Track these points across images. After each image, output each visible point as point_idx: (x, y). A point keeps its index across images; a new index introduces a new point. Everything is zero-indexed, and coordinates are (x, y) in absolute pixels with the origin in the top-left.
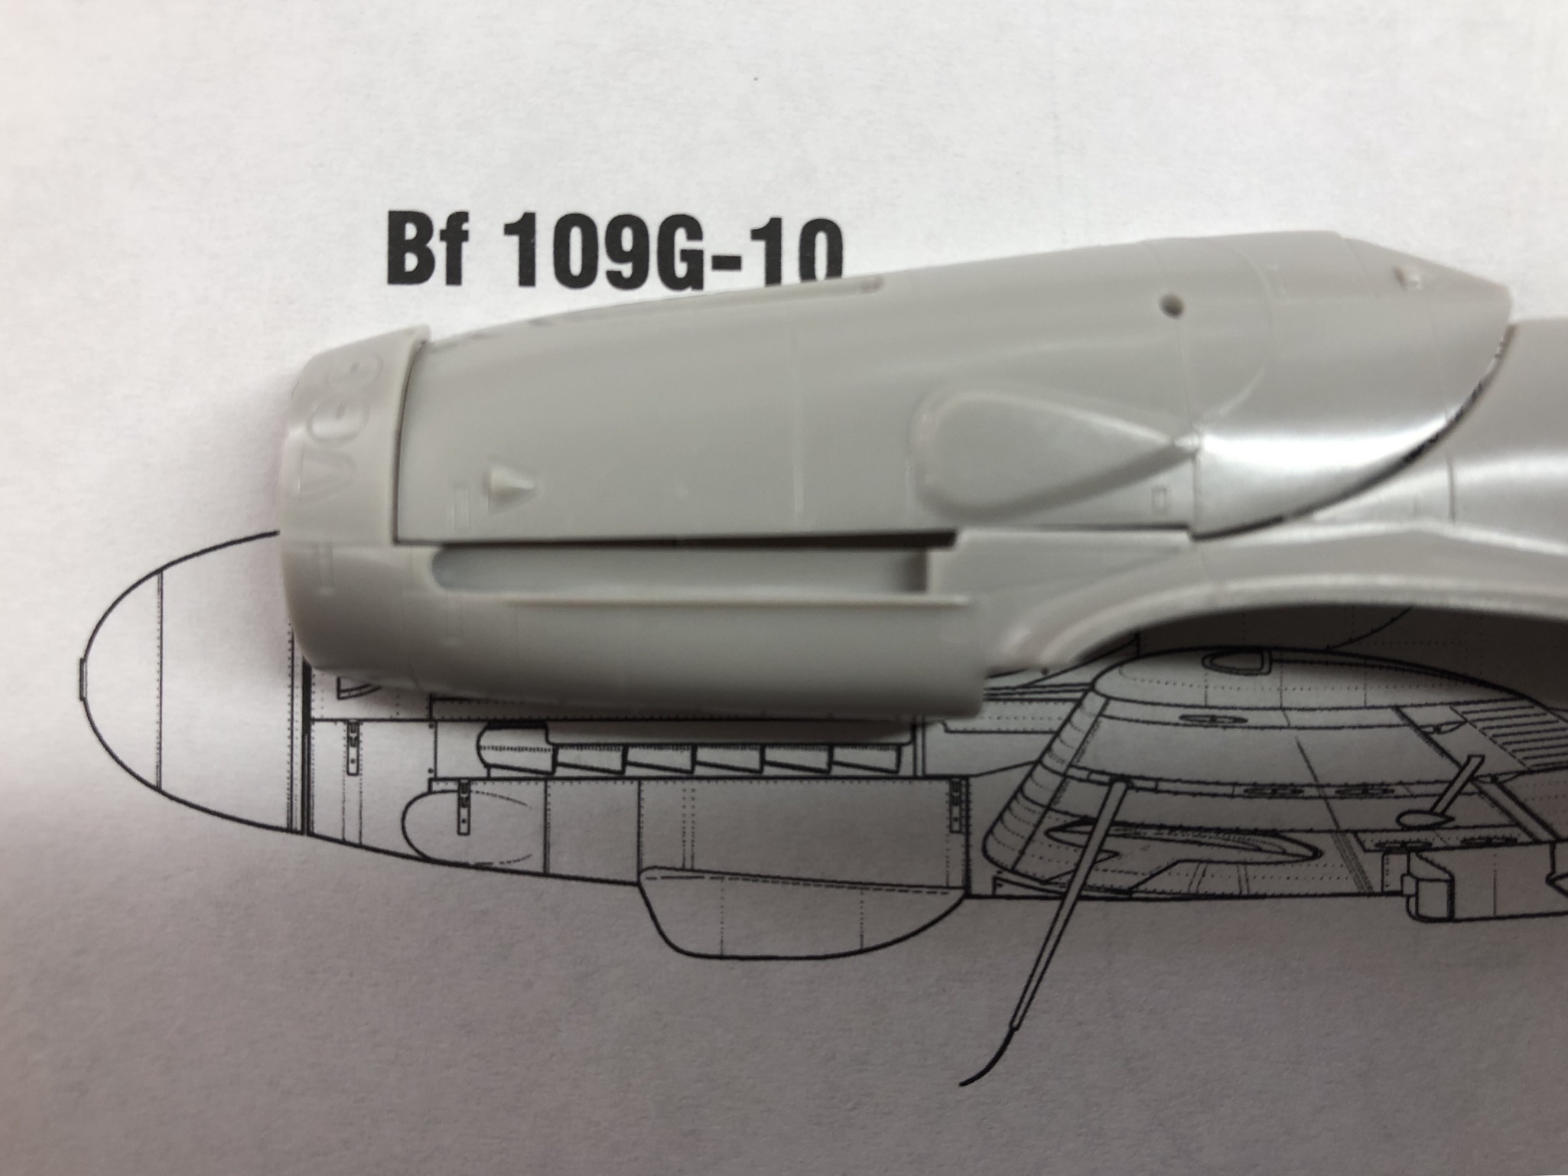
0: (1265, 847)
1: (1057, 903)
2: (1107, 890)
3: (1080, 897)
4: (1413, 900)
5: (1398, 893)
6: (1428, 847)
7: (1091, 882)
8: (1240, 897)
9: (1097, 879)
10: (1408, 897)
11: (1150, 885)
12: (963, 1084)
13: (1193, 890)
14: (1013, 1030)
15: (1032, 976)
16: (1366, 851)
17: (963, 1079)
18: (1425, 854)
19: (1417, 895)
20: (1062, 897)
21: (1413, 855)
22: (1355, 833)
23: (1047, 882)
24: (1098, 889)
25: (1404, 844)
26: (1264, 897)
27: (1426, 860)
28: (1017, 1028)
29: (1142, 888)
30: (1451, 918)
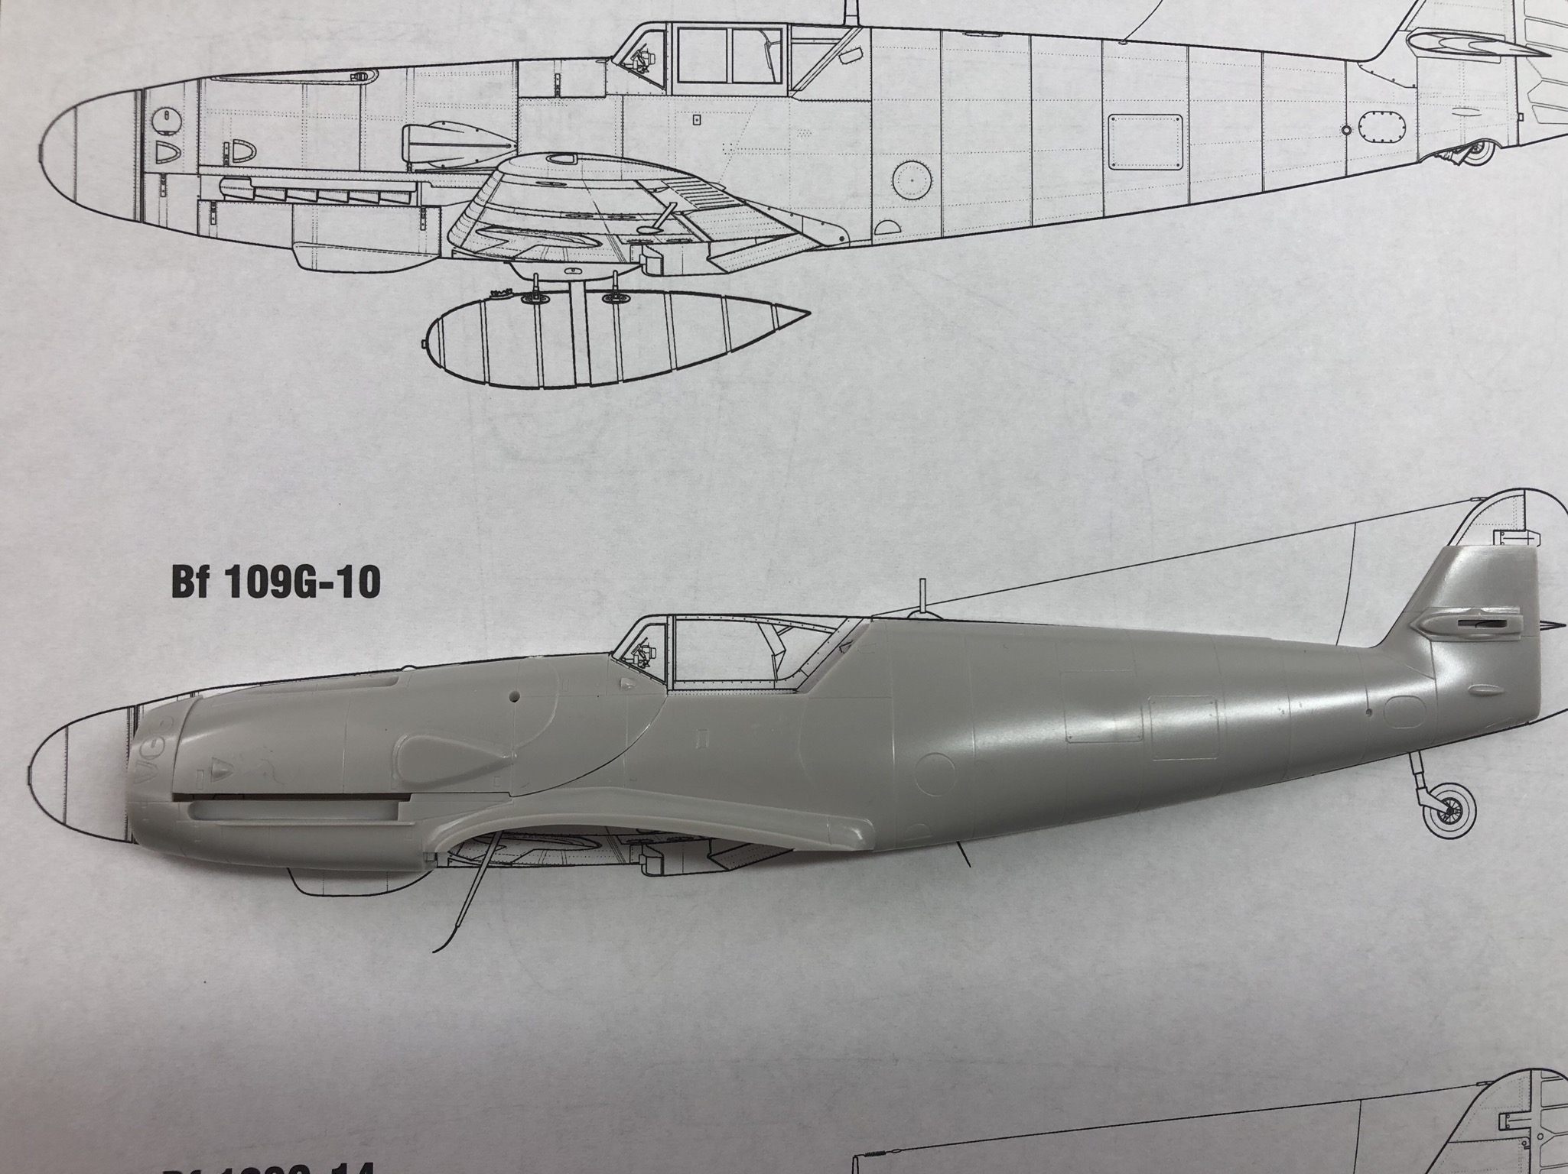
0: (574, 843)
1: (478, 869)
2: (500, 863)
3: (488, 867)
4: (644, 867)
5: (638, 863)
6: (652, 842)
7: (492, 860)
8: (563, 866)
9: (495, 858)
10: (642, 865)
11: (520, 861)
12: (433, 952)
13: (541, 863)
14: (457, 927)
15: (466, 902)
16: (622, 844)
17: (434, 950)
18: (650, 845)
19: (646, 864)
20: (480, 867)
21: (644, 846)
22: (617, 836)
23: (473, 860)
24: (496, 863)
25: (640, 840)
26: (574, 865)
27: (651, 848)
28: (459, 926)
29: (516, 862)
30: (662, 875)
